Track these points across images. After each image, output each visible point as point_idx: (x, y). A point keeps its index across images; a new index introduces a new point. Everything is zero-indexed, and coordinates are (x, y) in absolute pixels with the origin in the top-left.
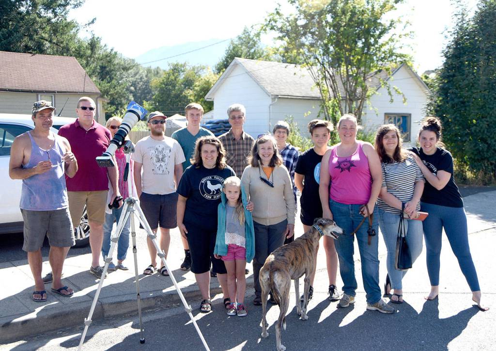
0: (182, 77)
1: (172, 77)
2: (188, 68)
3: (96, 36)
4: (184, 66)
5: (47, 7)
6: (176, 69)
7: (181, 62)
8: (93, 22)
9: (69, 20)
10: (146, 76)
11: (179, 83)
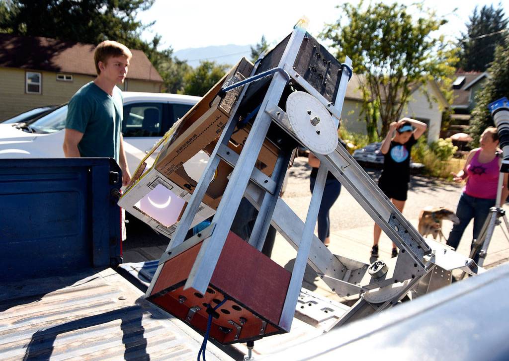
0: (210, 73)
1: (203, 73)
2: (215, 66)
3: (159, 35)
4: (212, 64)
5: (122, 8)
6: (206, 66)
7: (210, 61)
8: (154, 23)
9: (136, 21)
10: (177, 71)
11: (208, 78)
